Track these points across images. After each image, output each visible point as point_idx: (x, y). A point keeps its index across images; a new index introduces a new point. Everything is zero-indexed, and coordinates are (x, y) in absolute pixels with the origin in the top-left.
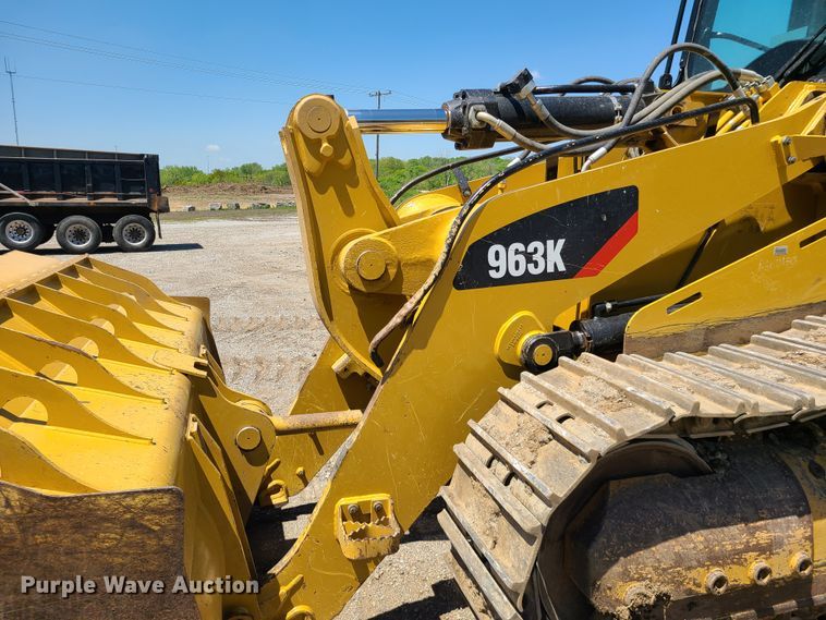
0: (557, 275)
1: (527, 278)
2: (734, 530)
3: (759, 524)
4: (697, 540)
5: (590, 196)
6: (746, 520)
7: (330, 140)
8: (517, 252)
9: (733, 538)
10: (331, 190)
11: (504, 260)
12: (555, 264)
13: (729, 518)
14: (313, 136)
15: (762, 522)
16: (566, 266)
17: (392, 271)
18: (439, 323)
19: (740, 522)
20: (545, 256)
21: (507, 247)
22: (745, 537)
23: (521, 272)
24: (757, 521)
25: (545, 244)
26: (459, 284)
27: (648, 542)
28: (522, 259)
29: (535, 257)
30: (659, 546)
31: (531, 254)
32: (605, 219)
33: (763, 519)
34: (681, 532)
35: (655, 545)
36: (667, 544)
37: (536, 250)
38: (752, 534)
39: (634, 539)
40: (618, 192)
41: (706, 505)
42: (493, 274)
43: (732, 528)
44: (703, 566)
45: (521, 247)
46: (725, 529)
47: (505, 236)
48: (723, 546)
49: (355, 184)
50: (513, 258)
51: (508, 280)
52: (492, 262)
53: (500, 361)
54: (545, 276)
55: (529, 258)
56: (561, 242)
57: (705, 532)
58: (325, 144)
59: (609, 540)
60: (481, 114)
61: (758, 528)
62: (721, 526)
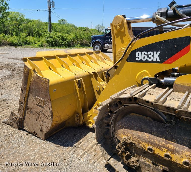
0: (156, 62)
1: (147, 61)
2: (160, 139)
3: (171, 142)
4: (147, 135)
5: (171, 39)
6: (166, 139)
7: (119, 26)
8: (144, 54)
9: (159, 141)
10: (119, 37)
11: (140, 56)
12: (156, 59)
13: (160, 136)
14: (116, 25)
15: (172, 142)
16: (160, 60)
18: (122, 69)
19: (164, 138)
20: (153, 56)
21: (141, 52)
22: (163, 143)
23: (145, 60)
24: (170, 141)
25: (153, 53)
26: (128, 60)
27: (132, 129)
28: (146, 56)
29: (150, 56)
30: (134, 131)
31: (149, 55)
32: (176, 46)
33: (173, 142)
34: (142, 131)
35: (134, 130)
36: (137, 132)
37: (150, 54)
38: (167, 144)
39: (128, 126)
40: (182, 38)
41: (155, 129)
42: (137, 59)
43: (160, 138)
44: (147, 143)
45: (146, 53)
46: (157, 137)
47: (141, 50)
48: (155, 141)
49: (125, 36)
50: (143, 56)
51: (141, 61)
52: (137, 56)
53: (137, 82)
54: (153, 62)
55: (148, 56)
56: (159, 53)
57: (150, 135)
59: (122, 123)
60: (157, 16)
61: (170, 143)
62: (156, 136)
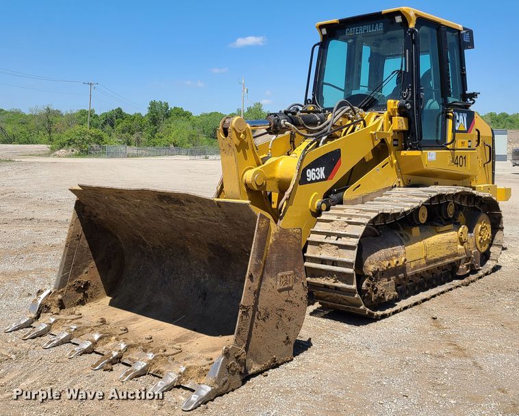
0: (323, 179)
1: (316, 181)
5: (330, 152)
7: (243, 133)
8: (313, 172)
10: (241, 151)
11: (311, 174)
14: (239, 131)
16: (325, 176)
17: (265, 182)
21: (311, 170)
23: (315, 179)
25: (320, 169)
26: (300, 183)
28: (314, 174)
31: (317, 172)
32: (333, 160)
40: (336, 150)
45: (314, 170)
52: (307, 175)
53: (311, 211)
54: (320, 180)
55: (316, 174)
56: (323, 168)
58: (242, 135)
60: (286, 123)
